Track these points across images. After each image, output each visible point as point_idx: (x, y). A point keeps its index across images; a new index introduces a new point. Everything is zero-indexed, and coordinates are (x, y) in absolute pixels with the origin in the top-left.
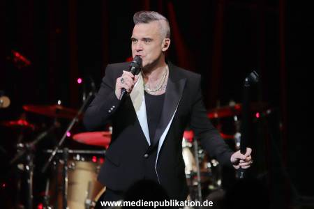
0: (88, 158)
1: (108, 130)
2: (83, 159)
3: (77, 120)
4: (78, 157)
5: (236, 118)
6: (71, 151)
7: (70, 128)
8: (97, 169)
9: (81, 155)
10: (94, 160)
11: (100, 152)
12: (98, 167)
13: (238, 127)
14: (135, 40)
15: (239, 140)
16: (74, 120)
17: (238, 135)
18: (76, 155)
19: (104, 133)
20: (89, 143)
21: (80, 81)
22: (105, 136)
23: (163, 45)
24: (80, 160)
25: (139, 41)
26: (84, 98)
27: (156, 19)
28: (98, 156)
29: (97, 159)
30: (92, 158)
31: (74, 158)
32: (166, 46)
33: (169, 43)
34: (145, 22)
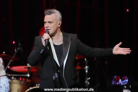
0: (17, 78)
1: (27, 65)
2: (15, 79)
3: (12, 61)
4: (13, 78)
5: (85, 59)
6: (9, 75)
7: (9, 64)
8: (21, 83)
9: (14, 77)
10: (20, 79)
11: (23, 75)
12: (22, 82)
13: (87, 63)
14: (46, 22)
15: (87, 69)
16: (11, 61)
17: (87, 67)
18: (12, 77)
19: (25, 66)
20: (18, 71)
21: (14, 42)
22: (25, 68)
23: (58, 24)
24: (14, 79)
25: (47, 23)
26: (15, 51)
27: (54, 13)
28: (22, 77)
29: (22, 79)
30: (20, 78)
31: (11, 78)
32: (59, 24)
33: (61, 23)
34: (49, 14)
